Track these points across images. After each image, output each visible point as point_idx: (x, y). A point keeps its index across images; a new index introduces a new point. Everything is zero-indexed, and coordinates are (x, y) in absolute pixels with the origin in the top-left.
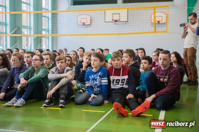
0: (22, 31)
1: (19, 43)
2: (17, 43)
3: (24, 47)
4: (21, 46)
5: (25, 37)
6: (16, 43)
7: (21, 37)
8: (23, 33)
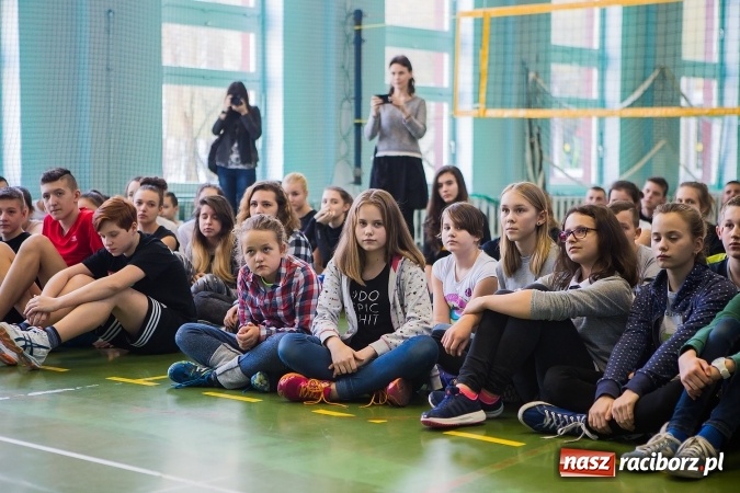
0: (678, 88)
1: (663, 148)
2: (653, 151)
3: (687, 169)
4: (673, 164)
5: (693, 121)
6: (649, 149)
7: (673, 123)
8: (683, 102)
